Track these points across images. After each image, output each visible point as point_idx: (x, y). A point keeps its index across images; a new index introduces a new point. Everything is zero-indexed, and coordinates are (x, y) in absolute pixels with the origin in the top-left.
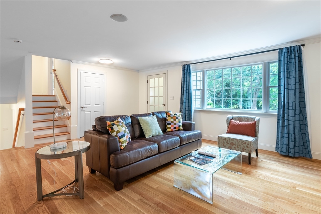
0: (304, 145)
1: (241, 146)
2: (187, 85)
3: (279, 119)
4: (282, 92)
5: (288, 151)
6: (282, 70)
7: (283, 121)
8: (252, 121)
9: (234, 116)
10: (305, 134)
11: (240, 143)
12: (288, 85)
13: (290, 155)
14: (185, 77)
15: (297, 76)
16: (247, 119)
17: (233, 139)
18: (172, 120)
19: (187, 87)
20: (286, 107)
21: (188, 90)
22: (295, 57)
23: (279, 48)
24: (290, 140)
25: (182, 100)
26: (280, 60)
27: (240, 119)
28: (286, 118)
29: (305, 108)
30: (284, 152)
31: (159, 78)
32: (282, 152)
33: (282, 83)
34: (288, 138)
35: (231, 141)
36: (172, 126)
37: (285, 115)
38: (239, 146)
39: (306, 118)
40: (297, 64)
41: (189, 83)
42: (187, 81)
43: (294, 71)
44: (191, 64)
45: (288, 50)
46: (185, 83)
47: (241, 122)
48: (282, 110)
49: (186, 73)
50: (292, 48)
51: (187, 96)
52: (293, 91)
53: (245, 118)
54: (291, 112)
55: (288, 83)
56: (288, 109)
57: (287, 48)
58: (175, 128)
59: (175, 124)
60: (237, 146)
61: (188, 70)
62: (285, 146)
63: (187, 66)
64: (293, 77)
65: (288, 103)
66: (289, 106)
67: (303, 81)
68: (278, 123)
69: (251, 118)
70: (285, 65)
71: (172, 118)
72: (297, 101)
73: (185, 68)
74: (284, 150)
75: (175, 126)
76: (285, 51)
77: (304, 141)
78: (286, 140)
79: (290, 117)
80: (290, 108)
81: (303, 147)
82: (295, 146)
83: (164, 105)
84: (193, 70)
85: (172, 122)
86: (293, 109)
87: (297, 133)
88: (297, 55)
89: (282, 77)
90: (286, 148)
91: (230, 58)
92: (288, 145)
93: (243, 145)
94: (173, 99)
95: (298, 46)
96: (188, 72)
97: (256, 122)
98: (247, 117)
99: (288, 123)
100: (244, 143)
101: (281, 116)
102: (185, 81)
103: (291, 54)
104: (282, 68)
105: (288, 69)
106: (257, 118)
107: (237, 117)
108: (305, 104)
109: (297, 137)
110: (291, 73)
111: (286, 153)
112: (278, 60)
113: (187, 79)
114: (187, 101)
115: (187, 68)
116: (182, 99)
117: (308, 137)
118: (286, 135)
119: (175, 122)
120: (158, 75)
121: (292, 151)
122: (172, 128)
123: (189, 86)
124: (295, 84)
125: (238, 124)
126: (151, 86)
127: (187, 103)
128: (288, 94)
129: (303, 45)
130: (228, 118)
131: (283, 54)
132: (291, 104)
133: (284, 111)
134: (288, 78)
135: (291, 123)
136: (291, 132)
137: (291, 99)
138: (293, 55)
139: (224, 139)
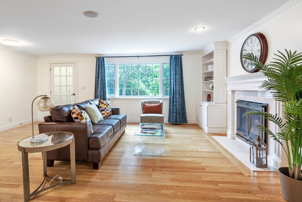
0: (183, 116)
1: (157, 121)
2: (102, 76)
3: (170, 101)
4: (172, 84)
5: (176, 121)
6: (172, 69)
7: (173, 102)
8: (158, 103)
9: (145, 101)
10: (184, 109)
11: (157, 118)
12: (176, 79)
13: (178, 123)
14: (100, 68)
15: (180, 74)
16: (155, 102)
17: (152, 117)
18: (105, 106)
19: (102, 77)
20: (175, 93)
21: (103, 80)
22: (179, 62)
23: (170, 55)
24: (177, 114)
25: (97, 90)
26: (170, 63)
27: (150, 103)
28: (175, 100)
29: (184, 93)
30: (174, 122)
31: (67, 67)
32: (173, 122)
33: (172, 78)
34: (176, 112)
35: (151, 118)
36: (106, 112)
37: (174, 98)
38: (156, 121)
39: (184, 99)
40: (180, 66)
41: (103, 74)
42: (102, 72)
43: (179, 71)
44: (105, 57)
45: (175, 57)
46: (100, 74)
47: (151, 105)
48: (172, 95)
49: (100, 65)
50: (177, 56)
51: (102, 86)
52: (178, 83)
53: (153, 101)
54: (178, 96)
55: (175, 78)
56: (176, 94)
57: (175, 56)
58: (108, 113)
59: (108, 110)
60: (155, 121)
61: (103, 62)
62: (174, 118)
63: (101, 59)
64: (178, 75)
65: (176, 90)
66: (176, 93)
67: (183, 77)
68: (170, 103)
69: (157, 101)
70: (174, 66)
71: (105, 105)
72: (180, 89)
73: (100, 60)
74: (174, 121)
75: (108, 112)
76: (174, 57)
77: (183, 114)
78: (175, 114)
79: (177, 99)
80: (177, 94)
81: (183, 117)
82: (179, 117)
83: (74, 94)
84: (106, 63)
85: (105, 108)
86: (178, 94)
87: (180, 109)
88: (180, 61)
89: (172, 74)
90: (175, 119)
91: (138, 56)
92: (176, 117)
93: (159, 120)
94: (84, 88)
95: (180, 55)
96: (103, 64)
97: (161, 104)
98: (155, 101)
99: (176, 103)
100: (159, 118)
101: (172, 99)
102: (100, 72)
103: (177, 60)
104: (172, 68)
105: (175, 69)
106: (161, 101)
107: (147, 102)
108: (184, 91)
109: (180, 111)
110: (177, 72)
111: (175, 122)
112: (169, 63)
113: (101, 70)
114: (102, 90)
115: (101, 60)
116: (97, 88)
117: (186, 111)
118: (175, 111)
119: (107, 108)
120: (67, 64)
121: (178, 120)
122: (106, 114)
123: (104, 77)
124: (179, 79)
125: (150, 106)
126: (55, 75)
127: (102, 92)
128: (176, 84)
129: (182, 55)
130: (142, 103)
131: (173, 59)
132: (177, 91)
133: (173, 95)
134: (176, 75)
135: (178, 103)
136: (178, 109)
137: (177, 88)
138: (178, 60)
139: (145, 117)
